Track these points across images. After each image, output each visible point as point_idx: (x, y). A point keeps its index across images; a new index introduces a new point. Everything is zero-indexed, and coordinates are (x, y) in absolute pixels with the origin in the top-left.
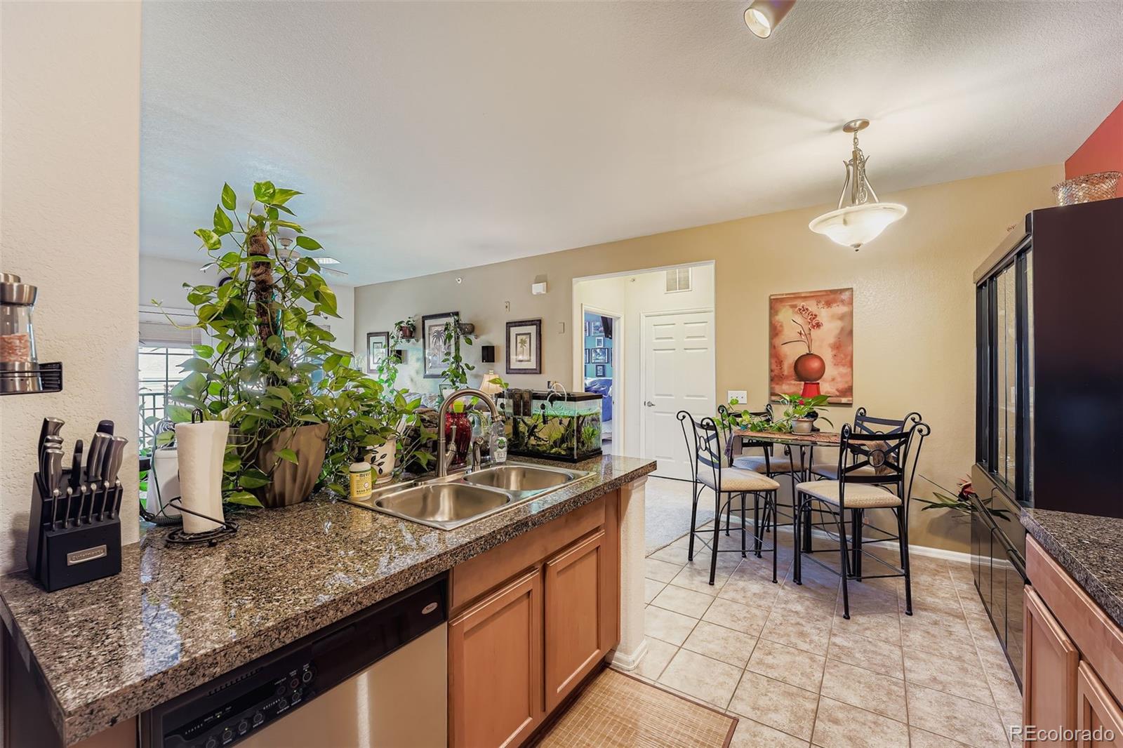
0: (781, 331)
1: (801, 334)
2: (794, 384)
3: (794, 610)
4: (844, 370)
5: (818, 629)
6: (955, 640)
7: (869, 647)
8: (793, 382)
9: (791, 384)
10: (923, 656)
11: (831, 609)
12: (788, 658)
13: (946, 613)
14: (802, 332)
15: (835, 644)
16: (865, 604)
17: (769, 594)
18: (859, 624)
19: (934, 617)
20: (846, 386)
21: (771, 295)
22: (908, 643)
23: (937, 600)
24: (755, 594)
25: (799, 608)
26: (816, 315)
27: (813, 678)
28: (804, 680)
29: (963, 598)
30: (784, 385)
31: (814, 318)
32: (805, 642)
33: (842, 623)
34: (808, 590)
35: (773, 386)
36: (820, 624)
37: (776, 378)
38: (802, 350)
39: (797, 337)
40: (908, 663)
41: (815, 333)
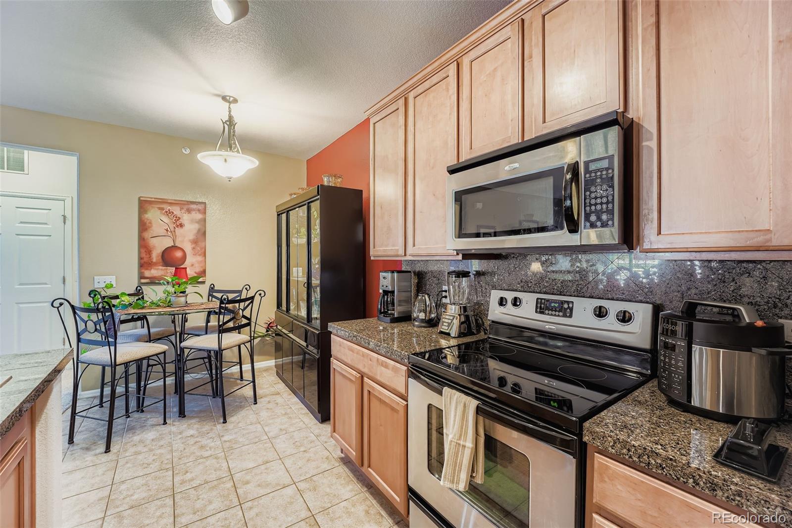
0: (150, 227)
1: (167, 230)
2: (162, 269)
3: (188, 435)
4: (200, 258)
5: (211, 438)
6: (280, 406)
7: (245, 432)
8: (161, 267)
9: (158, 269)
10: (271, 421)
11: (213, 422)
12: (201, 467)
13: (271, 395)
14: (169, 229)
15: (225, 441)
16: (231, 409)
17: (164, 434)
18: (233, 422)
19: (267, 399)
20: (202, 270)
21: (141, 197)
22: (262, 419)
23: (264, 390)
24: (153, 440)
25: (191, 432)
26: (179, 218)
27: (222, 468)
28: (218, 473)
29: (275, 384)
30: (152, 270)
31: (178, 220)
32: (207, 450)
33: (224, 427)
34: (193, 418)
35: (143, 271)
36: (211, 435)
37: (144, 264)
38: (168, 243)
39: (163, 232)
40: (266, 429)
41: (179, 231)
